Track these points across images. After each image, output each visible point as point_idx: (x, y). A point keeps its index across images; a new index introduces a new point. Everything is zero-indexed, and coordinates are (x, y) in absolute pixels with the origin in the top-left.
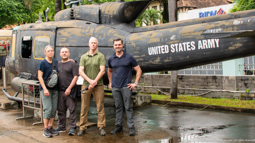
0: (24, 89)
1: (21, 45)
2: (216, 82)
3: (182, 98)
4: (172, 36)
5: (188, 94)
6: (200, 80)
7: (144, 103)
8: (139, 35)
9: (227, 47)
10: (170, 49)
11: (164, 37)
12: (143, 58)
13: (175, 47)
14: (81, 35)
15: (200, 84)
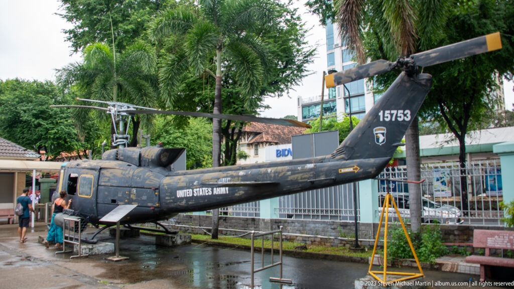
0: (65, 224)
1: (67, 181)
2: (255, 224)
3: (222, 239)
4: (195, 181)
5: (230, 235)
6: (241, 222)
7: (183, 242)
8: (171, 179)
9: (234, 194)
10: (193, 193)
11: (190, 182)
12: (172, 199)
13: (197, 192)
14: (121, 176)
15: (241, 225)
